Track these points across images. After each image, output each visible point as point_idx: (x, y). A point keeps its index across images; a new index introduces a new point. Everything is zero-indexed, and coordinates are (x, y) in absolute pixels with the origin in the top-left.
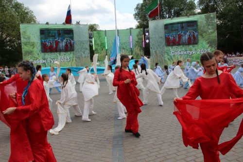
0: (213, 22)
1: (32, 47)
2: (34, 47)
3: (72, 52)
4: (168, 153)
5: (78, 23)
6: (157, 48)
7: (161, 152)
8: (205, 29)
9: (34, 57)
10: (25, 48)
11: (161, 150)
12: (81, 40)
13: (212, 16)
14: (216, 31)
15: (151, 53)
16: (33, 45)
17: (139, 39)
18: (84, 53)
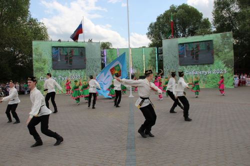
0: (229, 41)
2: (45, 64)
3: (84, 70)
5: (90, 41)
6: (171, 67)
8: (221, 49)
10: (36, 65)
13: (228, 35)
14: (233, 51)
15: (165, 72)
16: (44, 62)
17: (152, 58)
18: (95, 71)
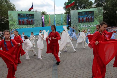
0: (101, 11)
1: (14, 22)
2: (15, 22)
3: (33, 25)
4: (79, 74)
5: (36, 11)
6: (74, 23)
7: (75, 73)
8: (98, 15)
9: (15, 27)
10: (10, 23)
11: (76, 72)
12: (38, 19)
14: (103, 16)
16: (14, 21)
17: (66, 19)
18: (39, 25)
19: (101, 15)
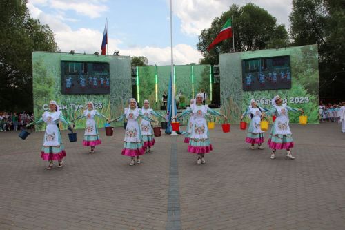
0: (314, 57)
1: (48, 86)
2: (51, 86)
3: (106, 96)
5: (117, 54)
6: (231, 93)
8: (302, 68)
10: (37, 87)
12: (120, 78)
14: (318, 71)
15: (222, 100)
16: (49, 83)
17: (204, 80)
18: (123, 97)
19: (312, 67)
